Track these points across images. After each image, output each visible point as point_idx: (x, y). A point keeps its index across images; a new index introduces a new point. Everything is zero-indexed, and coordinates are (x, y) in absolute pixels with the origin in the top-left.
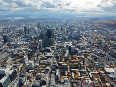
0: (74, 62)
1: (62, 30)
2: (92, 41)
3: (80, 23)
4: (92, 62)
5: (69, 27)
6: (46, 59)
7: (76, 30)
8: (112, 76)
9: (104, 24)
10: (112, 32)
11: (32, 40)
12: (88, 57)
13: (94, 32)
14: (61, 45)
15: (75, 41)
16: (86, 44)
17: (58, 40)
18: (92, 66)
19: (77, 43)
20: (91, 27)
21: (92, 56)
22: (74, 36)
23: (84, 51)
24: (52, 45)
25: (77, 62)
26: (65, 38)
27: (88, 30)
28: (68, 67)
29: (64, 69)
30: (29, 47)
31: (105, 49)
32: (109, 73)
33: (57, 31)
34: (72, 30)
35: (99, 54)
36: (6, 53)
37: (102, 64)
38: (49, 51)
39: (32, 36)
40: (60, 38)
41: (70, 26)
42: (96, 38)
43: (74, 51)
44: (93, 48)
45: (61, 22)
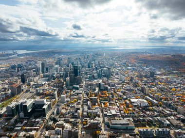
0: (103, 97)
1: (89, 67)
2: (123, 78)
3: (112, 59)
4: (121, 96)
5: (97, 63)
6: (76, 96)
7: (107, 68)
8: (136, 104)
9: (140, 60)
10: (148, 69)
11: (54, 79)
12: (118, 93)
13: (128, 69)
14: (90, 83)
15: (105, 79)
16: (117, 82)
17: (86, 78)
18: (120, 99)
19: (107, 81)
20: (125, 63)
21: (122, 92)
22: (104, 73)
23: (114, 87)
24: (80, 83)
25: (107, 96)
26: (93, 76)
27: (120, 67)
28: (99, 100)
29: (94, 102)
30: (54, 86)
31: (135, 85)
32: (134, 103)
33: (83, 69)
34: (101, 67)
35: (128, 90)
36: (28, 93)
37: (130, 97)
38: (77, 89)
39: (54, 75)
40: (88, 76)
41: (99, 63)
42: (128, 76)
43: (103, 88)
44: (124, 85)
45: (87, 57)
